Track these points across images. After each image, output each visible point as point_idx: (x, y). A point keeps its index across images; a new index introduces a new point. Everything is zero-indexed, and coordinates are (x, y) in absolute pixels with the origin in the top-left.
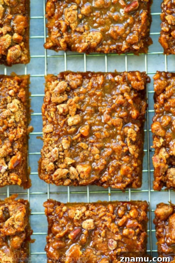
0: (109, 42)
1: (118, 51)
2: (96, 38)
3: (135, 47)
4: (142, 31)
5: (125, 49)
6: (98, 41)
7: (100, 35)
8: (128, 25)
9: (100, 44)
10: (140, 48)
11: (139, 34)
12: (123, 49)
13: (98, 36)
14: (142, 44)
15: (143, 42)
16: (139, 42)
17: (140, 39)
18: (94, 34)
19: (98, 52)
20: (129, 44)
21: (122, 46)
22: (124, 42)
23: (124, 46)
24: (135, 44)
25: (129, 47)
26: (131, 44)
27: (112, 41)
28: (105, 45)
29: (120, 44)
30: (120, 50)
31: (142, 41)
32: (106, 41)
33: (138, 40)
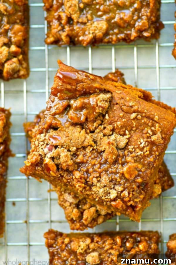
0: (116, 31)
1: (127, 40)
2: (101, 28)
3: (146, 34)
4: (151, 15)
5: (135, 37)
6: (104, 31)
7: (106, 25)
8: (136, 10)
9: (106, 34)
10: (151, 34)
11: (149, 19)
12: (132, 38)
13: (103, 26)
14: (153, 30)
15: (154, 27)
16: (149, 27)
17: (150, 24)
18: (98, 24)
19: (105, 42)
20: (139, 32)
21: (130, 34)
22: (133, 30)
23: (134, 34)
24: (145, 30)
25: (139, 34)
26: (140, 31)
27: (119, 30)
28: (112, 35)
29: (129, 32)
30: (129, 39)
31: (152, 26)
32: (113, 30)
33: (148, 26)
